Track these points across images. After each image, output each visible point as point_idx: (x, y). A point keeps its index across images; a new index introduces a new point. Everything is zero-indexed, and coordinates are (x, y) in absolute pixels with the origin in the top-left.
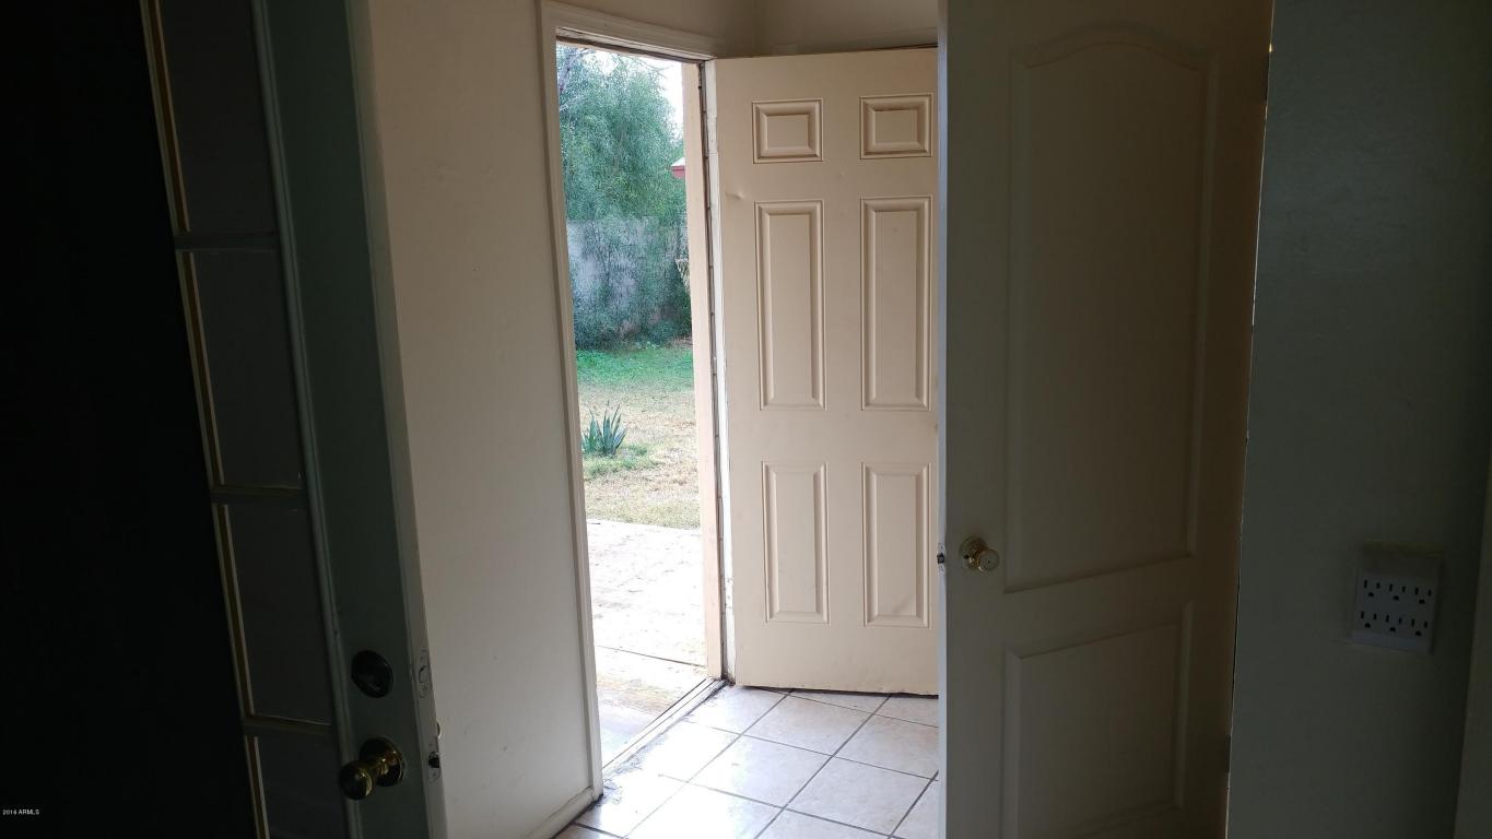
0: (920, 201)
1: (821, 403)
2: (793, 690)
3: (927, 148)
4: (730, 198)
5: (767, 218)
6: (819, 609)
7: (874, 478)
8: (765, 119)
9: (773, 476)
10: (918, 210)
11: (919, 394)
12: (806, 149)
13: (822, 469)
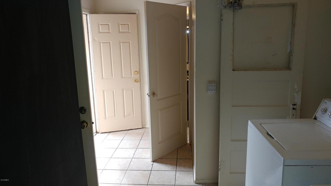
0: (129, 41)
1: (114, 78)
2: (110, 132)
3: (130, 32)
4: (94, 40)
5: (101, 44)
6: (115, 116)
7: (124, 91)
8: (100, 26)
9: (105, 92)
10: (129, 42)
11: (131, 75)
12: (108, 31)
13: (114, 90)
